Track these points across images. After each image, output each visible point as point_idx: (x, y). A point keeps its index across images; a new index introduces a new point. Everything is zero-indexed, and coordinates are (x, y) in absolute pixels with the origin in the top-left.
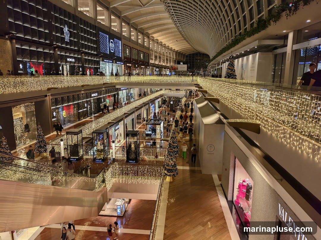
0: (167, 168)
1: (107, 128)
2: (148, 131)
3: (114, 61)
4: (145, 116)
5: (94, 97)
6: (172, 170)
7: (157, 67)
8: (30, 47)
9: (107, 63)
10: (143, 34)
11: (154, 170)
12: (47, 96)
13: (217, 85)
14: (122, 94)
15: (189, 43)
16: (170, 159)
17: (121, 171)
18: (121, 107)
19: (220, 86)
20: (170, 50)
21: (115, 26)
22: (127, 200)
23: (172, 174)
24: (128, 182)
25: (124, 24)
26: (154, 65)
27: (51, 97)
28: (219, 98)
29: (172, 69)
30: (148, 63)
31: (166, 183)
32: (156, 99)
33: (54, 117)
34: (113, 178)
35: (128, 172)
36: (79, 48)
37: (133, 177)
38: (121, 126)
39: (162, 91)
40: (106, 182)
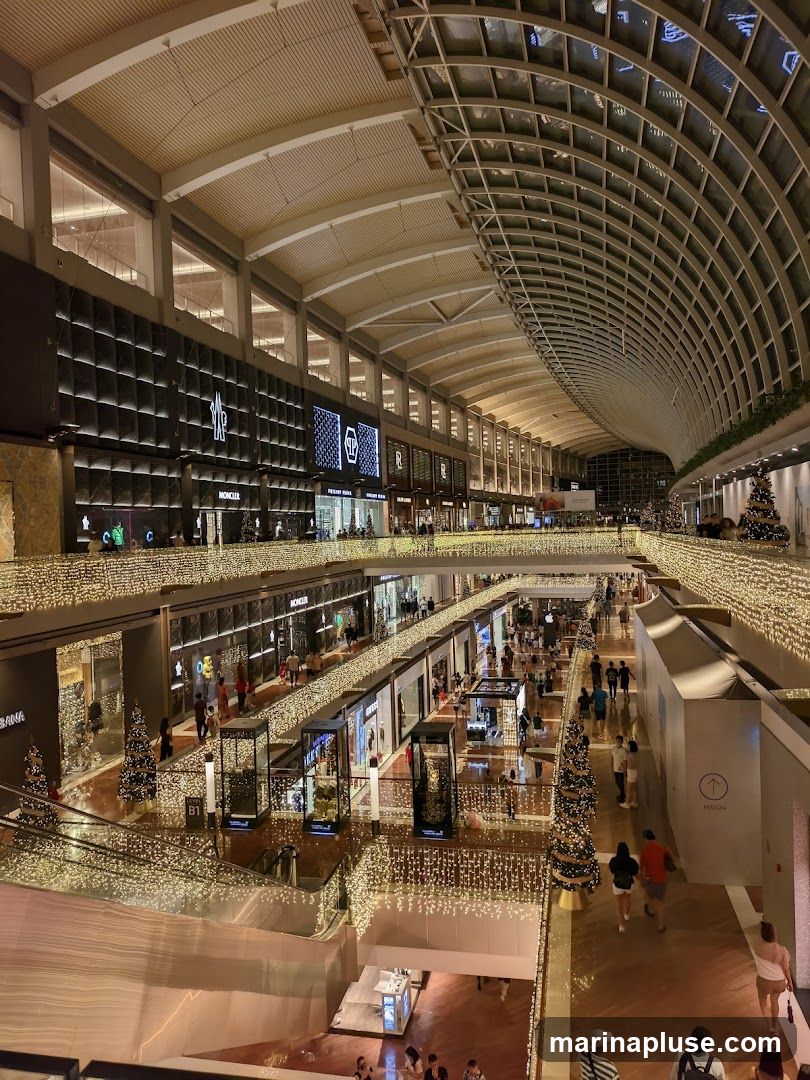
0: (562, 858)
1: (340, 712)
2: (473, 722)
3: (359, 491)
4: (461, 668)
5: (298, 607)
6: (577, 866)
7: (494, 504)
8: (113, 465)
9: (337, 498)
10: (444, 401)
11: (515, 866)
12: (159, 613)
13: (714, 563)
14: (386, 596)
15: (597, 422)
16: (569, 826)
17: (401, 868)
18: (385, 637)
19: (726, 568)
20: (534, 444)
21: (361, 384)
22: (416, 976)
23: (579, 881)
24: (424, 909)
25: (388, 377)
26: (483, 497)
27: (170, 616)
28: (729, 607)
29: (542, 506)
30: (465, 489)
31: (561, 917)
32: (495, 609)
33: (176, 679)
34: (374, 891)
35: (422, 871)
36: (254, 458)
37: (442, 889)
38: (382, 703)
39: (512, 580)
40: (353, 907)
